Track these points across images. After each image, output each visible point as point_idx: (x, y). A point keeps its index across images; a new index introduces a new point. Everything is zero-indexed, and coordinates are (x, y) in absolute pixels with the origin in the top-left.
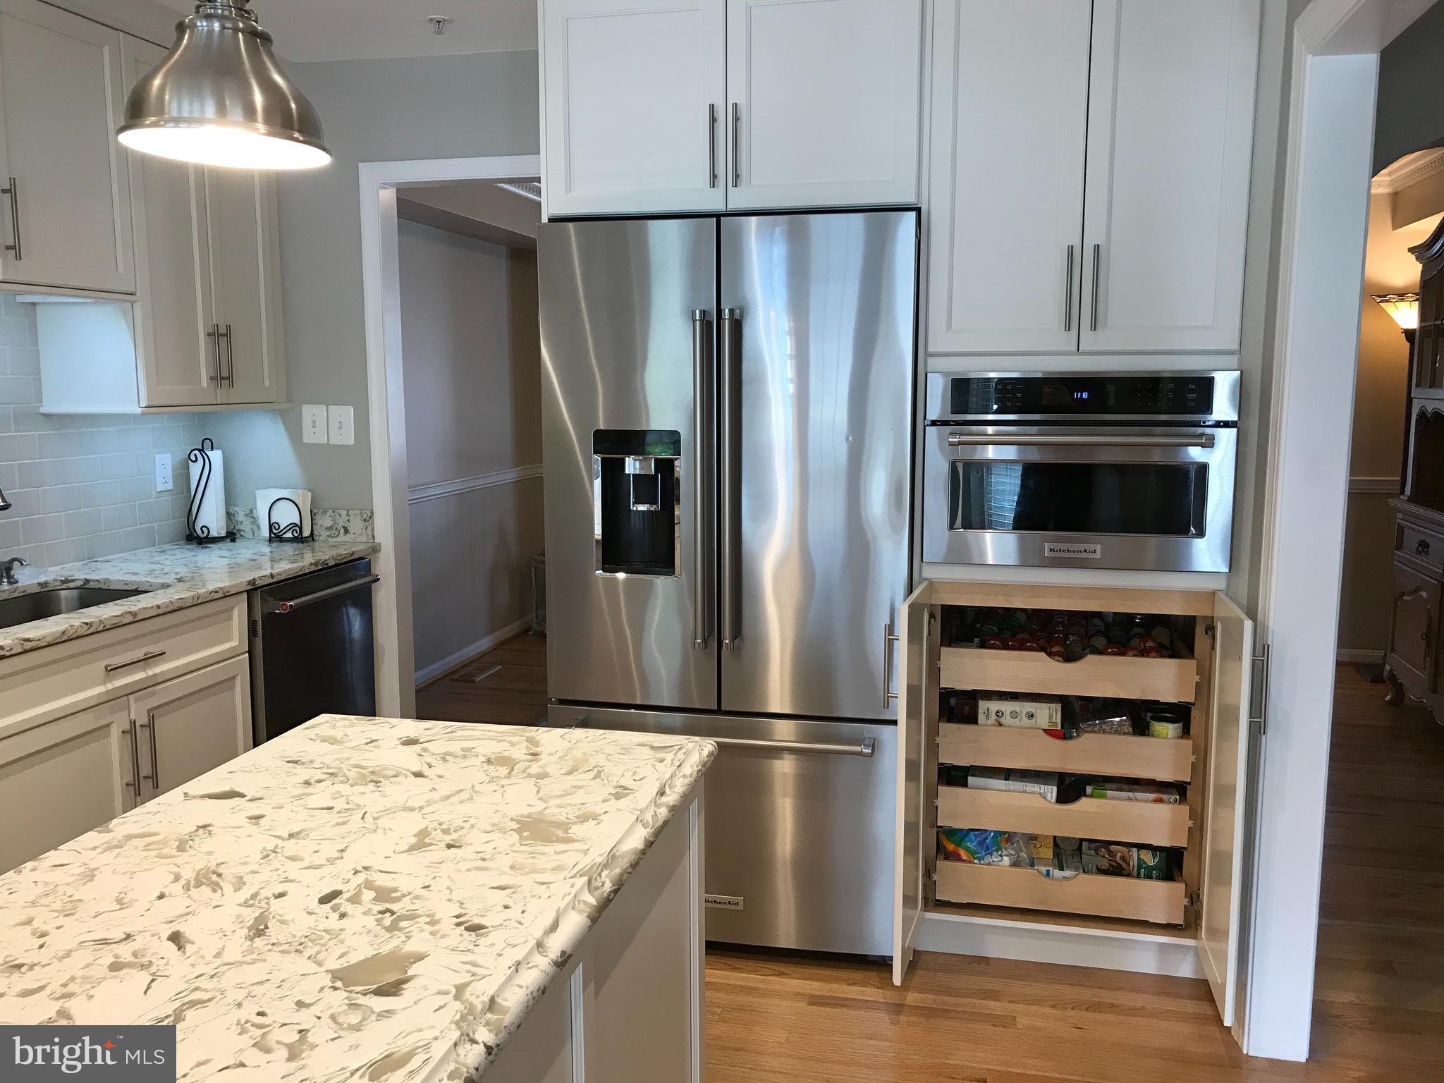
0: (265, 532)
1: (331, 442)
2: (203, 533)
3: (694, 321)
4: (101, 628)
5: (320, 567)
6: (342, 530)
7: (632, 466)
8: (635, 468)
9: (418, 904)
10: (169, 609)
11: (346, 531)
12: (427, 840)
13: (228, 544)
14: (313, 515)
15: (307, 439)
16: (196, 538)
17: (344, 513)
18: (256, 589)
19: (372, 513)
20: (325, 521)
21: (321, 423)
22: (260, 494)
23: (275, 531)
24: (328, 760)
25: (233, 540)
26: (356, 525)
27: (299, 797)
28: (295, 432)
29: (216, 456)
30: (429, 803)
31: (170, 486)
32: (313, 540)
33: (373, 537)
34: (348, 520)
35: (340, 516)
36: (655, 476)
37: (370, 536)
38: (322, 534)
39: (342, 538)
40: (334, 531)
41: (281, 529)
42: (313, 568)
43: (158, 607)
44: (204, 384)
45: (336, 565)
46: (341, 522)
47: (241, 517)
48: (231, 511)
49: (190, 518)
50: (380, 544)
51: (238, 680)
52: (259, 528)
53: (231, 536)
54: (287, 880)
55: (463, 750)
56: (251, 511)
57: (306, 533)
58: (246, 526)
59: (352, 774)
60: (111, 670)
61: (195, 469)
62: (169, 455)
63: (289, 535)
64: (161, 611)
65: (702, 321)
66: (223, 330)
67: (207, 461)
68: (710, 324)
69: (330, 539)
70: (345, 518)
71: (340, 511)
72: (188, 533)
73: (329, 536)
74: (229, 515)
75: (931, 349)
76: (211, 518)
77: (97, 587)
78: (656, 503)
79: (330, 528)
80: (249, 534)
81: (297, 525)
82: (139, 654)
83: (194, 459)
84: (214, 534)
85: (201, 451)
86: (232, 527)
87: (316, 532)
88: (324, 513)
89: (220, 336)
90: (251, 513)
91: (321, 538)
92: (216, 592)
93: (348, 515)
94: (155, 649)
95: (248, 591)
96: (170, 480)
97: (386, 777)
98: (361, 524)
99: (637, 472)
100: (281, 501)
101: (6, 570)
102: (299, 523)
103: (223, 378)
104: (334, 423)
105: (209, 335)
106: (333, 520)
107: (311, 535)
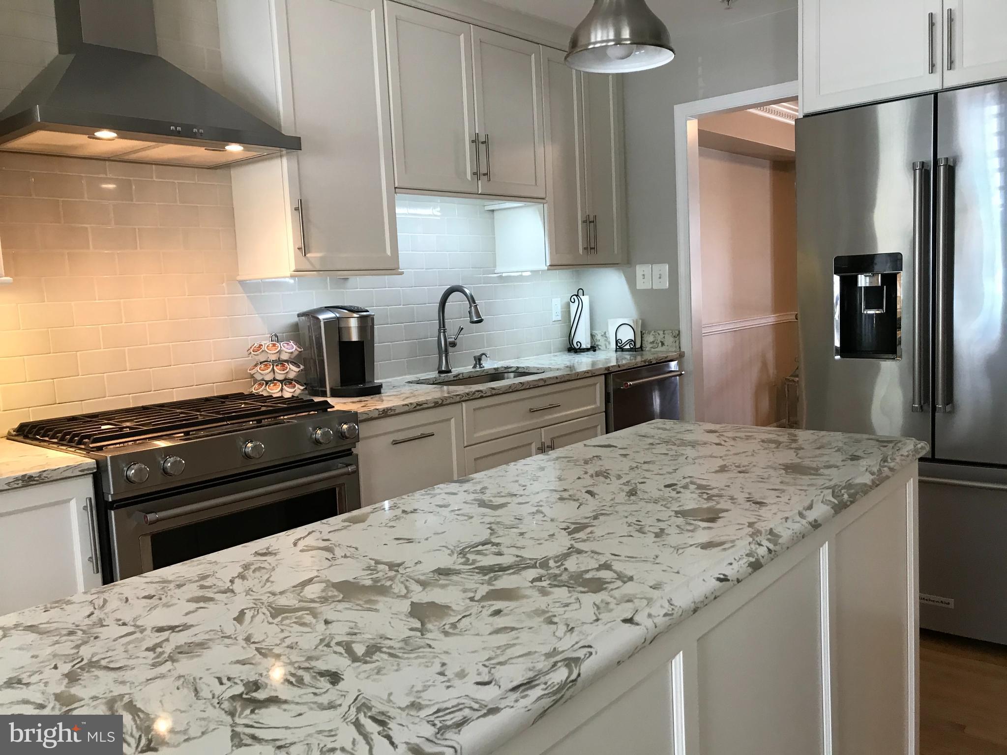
0: (613, 346)
1: (654, 287)
2: (577, 346)
3: (915, 170)
4: (528, 387)
5: (647, 364)
6: (660, 344)
7: (863, 281)
8: (866, 282)
9: (723, 492)
10: (563, 380)
11: (663, 344)
12: (726, 469)
13: (592, 352)
14: (642, 334)
15: (639, 286)
16: (573, 349)
17: (661, 333)
18: (610, 373)
19: (679, 332)
20: (649, 338)
21: (648, 276)
22: (610, 321)
23: (619, 345)
24: (663, 436)
25: (595, 351)
26: (669, 340)
27: (648, 449)
28: (631, 281)
29: (585, 299)
30: (726, 455)
31: (559, 318)
32: (642, 350)
33: (680, 348)
34: (664, 337)
35: (659, 334)
36: (881, 288)
37: (678, 347)
38: (648, 346)
39: (660, 349)
40: (655, 344)
41: (623, 343)
42: (643, 364)
43: (557, 378)
44: (581, 251)
45: (657, 363)
46: (660, 338)
47: (599, 337)
48: (593, 334)
49: (570, 339)
50: (684, 352)
51: (599, 427)
52: (609, 343)
53: (593, 348)
54: (645, 478)
55: (746, 436)
56: (605, 333)
57: (638, 345)
58: (601, 342)
59: (677, 442)
60: (533, 412)
61: (574, 307)
62: (559, 299)
63: (628, 347)
64: (558, 381)
65: (921, 170)
66: (592, 219)
67: (581, 302)
68: (928, 172)
69: (653, 350)
70: (662, 335)
71: (659, 332)
72: (569, 346)
73: (652, 347)
74: (592, 336)
76: (582, 338)
77: (523, 371)
78: (882, 308)
79: (653, 342)
80: (603, 347)
81: (632, 341)
82: (548, 404)
83: (573, 301)
84: (584, 346)
85: (577, 296)
86: (594, 343)
87: (643, 345)
88: (649, 333)
89: (590, 222)
90: (605, 335)
91: (647, 349)
92: (588, 373)
93: (664, 334)
95: (605, 374)
96: (560, 314)
97: (698, 444)
98: (672, 339)
99: (868, 285)
100: (622, 326)
101: (478, 360)
102: (633, 339)
103: (591, 248)
104: (656, 277)
105: (584, 222)
106: (655, 337)
107: (641, 347)
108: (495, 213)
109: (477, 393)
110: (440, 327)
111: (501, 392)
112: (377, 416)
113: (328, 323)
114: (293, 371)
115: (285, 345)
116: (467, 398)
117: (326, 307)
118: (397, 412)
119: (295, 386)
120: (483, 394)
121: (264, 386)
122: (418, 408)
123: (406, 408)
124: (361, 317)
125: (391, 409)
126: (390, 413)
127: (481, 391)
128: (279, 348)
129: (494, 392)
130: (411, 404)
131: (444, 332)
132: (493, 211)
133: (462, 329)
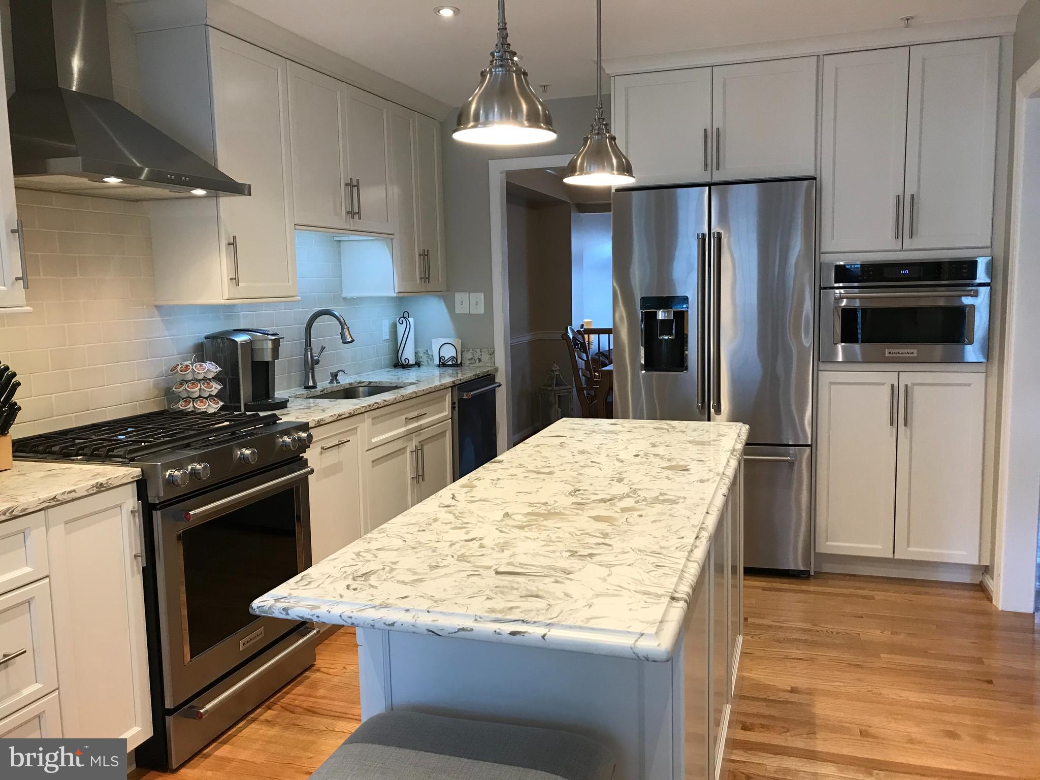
0: (437, 362)
1: (471, 313)
2: (405, 362)
6: (477, 360)
7: (660, 315)
8: (662, 316)
11: (480, 360)
13: (416, 368)
14: (462, 352)
15: (457, 311)
16: (399, 364)
17: (478, 351)
18: (455, 386)
19: (494, 351)
20: (469, 355)
21: (466, 303)
22: (434, 341)
23: (442, 361)
25: (419, 366)
26: (485, 357)
28: (451, 308)
29: (411, 320)
31: (388, 337)
32: (462, 366)
33: (495, 363)
34: (481, 355)
35: (476, 352)
36: (672, 320)
37: (493, 363)
38: (467, 362)
39: (477, 364)
40: (472, 361)
41: (446, 359)
43: (423, 390)
44: (418, 281)
45: (482, 377)
46: (477, 356)
47: (421, 354)
48: (418, 351)
49: (399, 354)
50: (498, 367)
51: (448, 432)
52: (433, 360)
53: (418, 364)
56: (428, 351)
57: (459, 362)
58: (424, 359)
60: (409, 420)
61: (401, 329)
62: (387, 321)
63: (450, 363)
64: (424, 392)
66: (426, 253)
67: (408, 323)
69: (471, 365)
70: (479, 353)
71: (477, 350)
72: (396, 362)
73: (470, 363)
74: (416, 353)
75: (823, 250)
76: (409, 354)
77: (375, 385)
78: (671, 334)
79: (471, 359)
80: (426, 364)
81: (454, 357)
82: (415, 414)
83: (401, 322)
84: (410, 363)
85: (405, 318)
86: (418, 360)
87: (464, 361)
88: (468, 351)
89: (425, 255)
90: (428, 353)
91: (466, 365)
92: (442, 386)
93: (481, 352)
94: (422, 411)
95: (451, 387)
96: (387, 334)
98: (488, 356)
99: (663, 318)
100: (446, 345)
101: (334, 376)
102: (455, 356)
103: (426, 278)
104: (473, 302)
105: (420, 255)
106: (473, 354)
107: (461, 363)
108: (341, 242)
109: (375, 405)
110: (306, 346)
111: (390, 403)
112: (314, 426)
113: (244, 345)
114: (216, 387)
115: (211, 365)
116: (369, 409)
117: (234, 330)
118: (326, 422)
119: (218, 402)
120: (379, 406)
121: (191, 403)
122: (339, 418)
123: (331, 419)
124: (273, 341)
125: (322, 420)
126: (322, 423)
127: (378, 403)
128: (207, 368)
129: (386, 403)
130: (335, 415)
131: (311, 351)
132: (340, 241)
133: (325, 348)
